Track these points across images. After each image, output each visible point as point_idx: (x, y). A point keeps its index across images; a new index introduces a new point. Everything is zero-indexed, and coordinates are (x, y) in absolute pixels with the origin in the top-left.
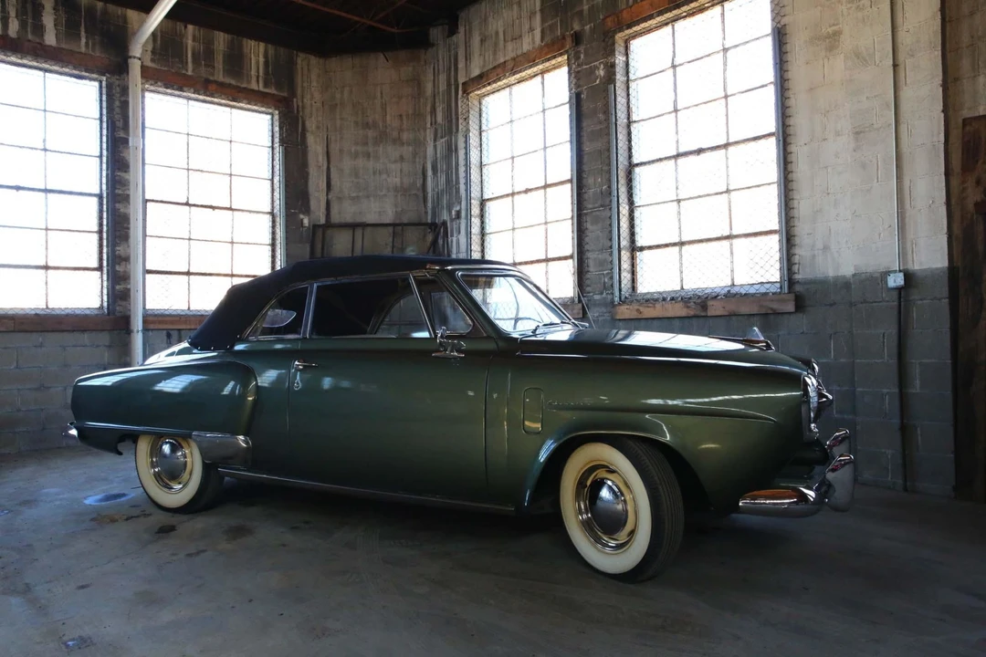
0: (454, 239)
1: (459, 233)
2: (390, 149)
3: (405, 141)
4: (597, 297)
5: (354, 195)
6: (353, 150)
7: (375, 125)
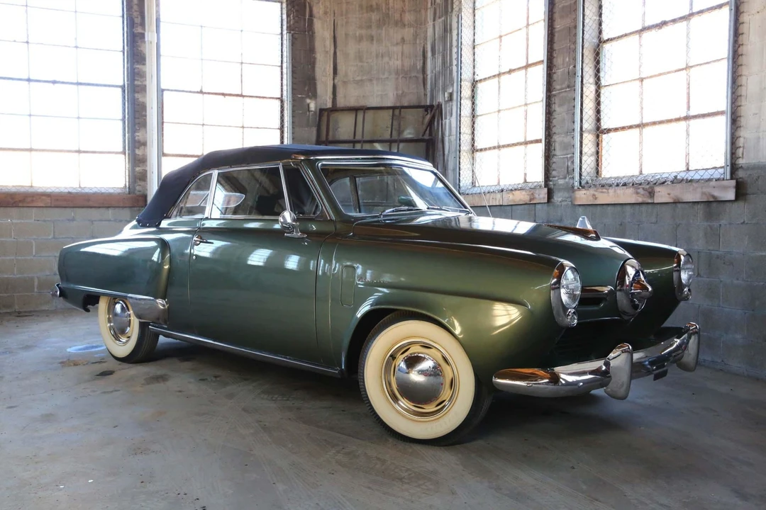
0: (448, 121)
1: (451, 115)
2: (391, 31)
3: (406, 23)
4: (561, 182)
5: (359, 78)
6: (358, 34)
7: (378, 8)
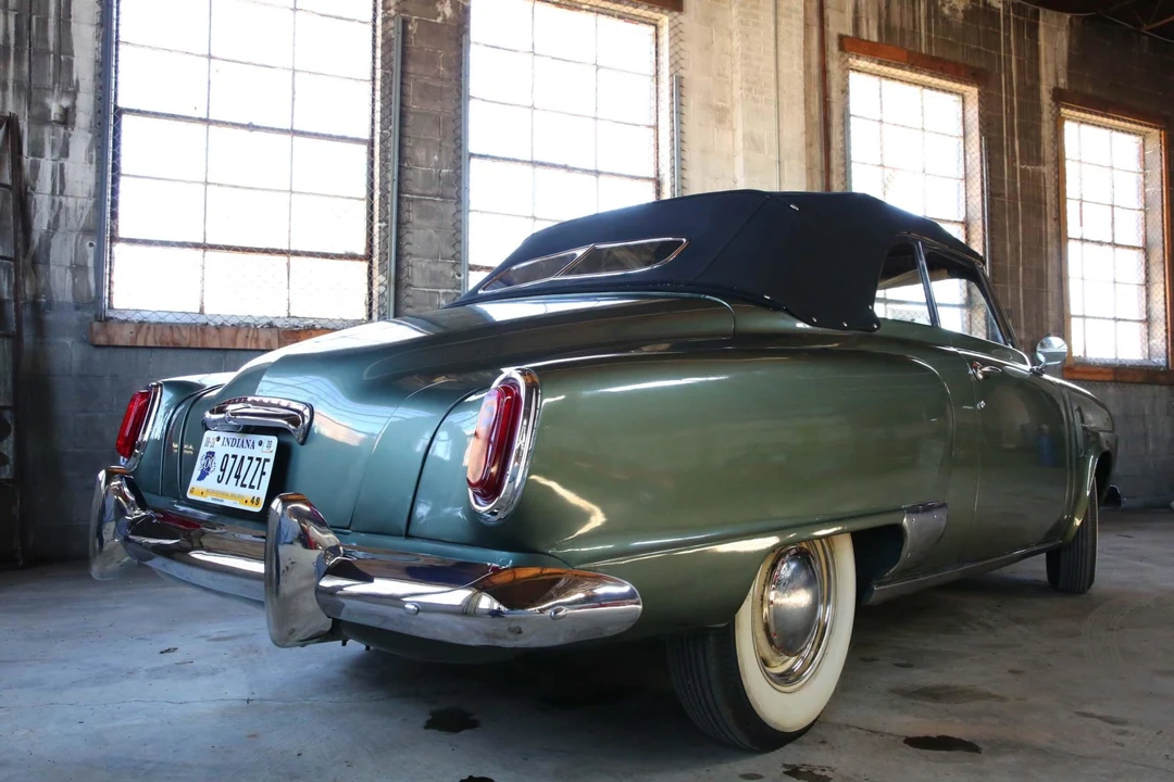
0: (46, 165)
1: (65, 153)
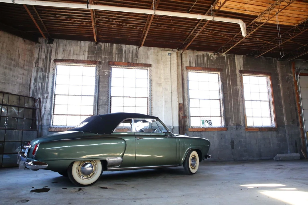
0: (44, 105)
1: (47, 103)
3: (25, 69)
5: (4, 81)
6: (5, 66)
